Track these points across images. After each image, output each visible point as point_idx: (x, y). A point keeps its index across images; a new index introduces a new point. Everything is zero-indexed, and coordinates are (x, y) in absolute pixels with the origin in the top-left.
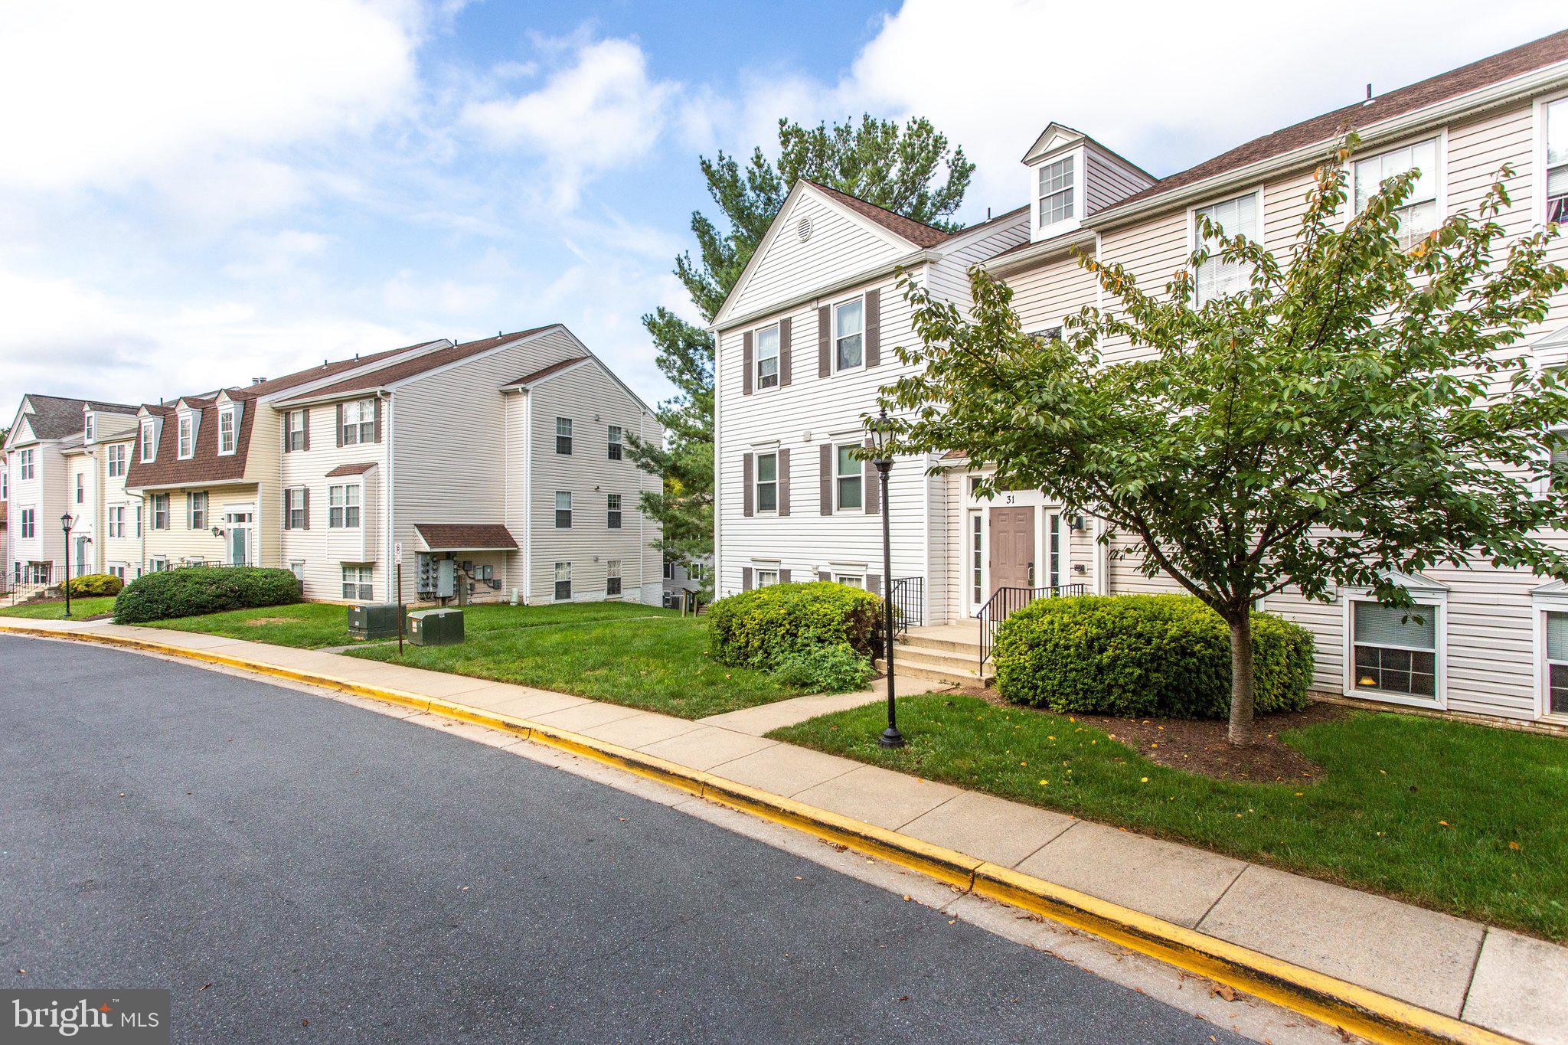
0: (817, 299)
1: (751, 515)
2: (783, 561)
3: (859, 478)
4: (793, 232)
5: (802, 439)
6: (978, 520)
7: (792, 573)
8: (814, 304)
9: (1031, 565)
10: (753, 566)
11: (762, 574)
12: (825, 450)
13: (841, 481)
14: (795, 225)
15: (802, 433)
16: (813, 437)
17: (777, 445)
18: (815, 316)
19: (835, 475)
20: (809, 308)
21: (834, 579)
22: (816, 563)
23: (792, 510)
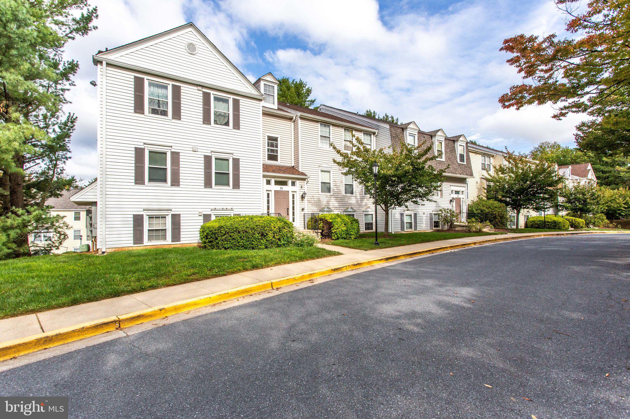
0: (203, 86)
1: (143, 183)
2: (173, 210)
3: (228, 174)
4: (184, 45)
5: (191, 149)
6: (268, 194)
7: (181, 216)
8: (200, 88)
9: (288, 209)
10: (145, 213)
11: (151, 217)
12: (207, 159)
13: (216, 173)
14: (186, 42)
15: (191, 147)
16: (199, 150)
17: (170, 148)
18: (201, 94)
19: (214, 171)
20: (196, 88)
21: (213, 218)
22: (200, 210)
23: (181, 183)
